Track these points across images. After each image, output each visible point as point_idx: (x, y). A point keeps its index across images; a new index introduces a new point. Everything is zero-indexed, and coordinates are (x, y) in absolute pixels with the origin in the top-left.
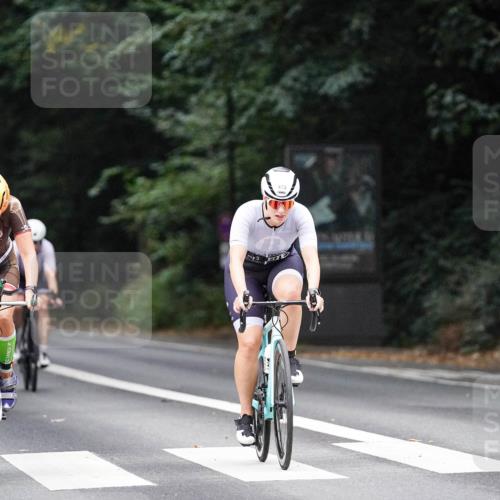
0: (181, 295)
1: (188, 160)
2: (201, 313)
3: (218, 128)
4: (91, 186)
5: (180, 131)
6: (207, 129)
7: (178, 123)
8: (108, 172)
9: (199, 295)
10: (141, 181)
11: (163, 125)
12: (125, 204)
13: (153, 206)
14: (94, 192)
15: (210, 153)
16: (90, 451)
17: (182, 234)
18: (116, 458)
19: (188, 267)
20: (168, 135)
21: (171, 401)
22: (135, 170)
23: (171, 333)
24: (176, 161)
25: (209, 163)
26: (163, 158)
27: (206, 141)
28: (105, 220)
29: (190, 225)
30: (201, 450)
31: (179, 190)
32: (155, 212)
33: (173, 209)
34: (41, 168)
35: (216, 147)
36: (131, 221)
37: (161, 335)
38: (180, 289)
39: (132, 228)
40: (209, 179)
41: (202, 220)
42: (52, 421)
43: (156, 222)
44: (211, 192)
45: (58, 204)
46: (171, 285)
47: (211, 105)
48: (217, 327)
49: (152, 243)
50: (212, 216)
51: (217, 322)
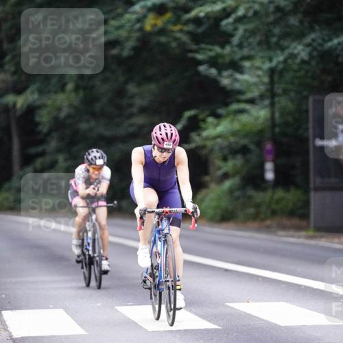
0: (238, 198)
1: (242, 106)
2: (252, 211)
3: (264, 84)
5: (237, 86)
6: (255, 84)
7: (236, 80)
8: (188, 114)
9: (250, 197)
10: (210, 120)
11: (225, 82)
12: (199, 135)
13: (219, 136)
15: (258, 101)
17: (239, 156)
18: (194, 310)
19: (243, 179)
20: (229, 88)
21: (231, 271)
22: (207, 112)
23: (231, 224)
24: (234, 107)
25: (257, 107)
26: (226, 104)
27: (255, 93)
29: (244, 150)
30: (252, 304)
31: (236, 126)
32: (219, 140)
33: (232, 139)
34: (143, 110)
35: (262, 97)
36: (204, 147)
37: (225, 225)
38: (237, 194)
39: (204, 152)
40: (257, 118)
41: (252, 147)
43: (222, 149)
44: (259, 127)
46: (231, 191)
47: (259, 68)
48: (263, 220)
49: (218, 163)
50: (259, 144)
51: (262, 216)
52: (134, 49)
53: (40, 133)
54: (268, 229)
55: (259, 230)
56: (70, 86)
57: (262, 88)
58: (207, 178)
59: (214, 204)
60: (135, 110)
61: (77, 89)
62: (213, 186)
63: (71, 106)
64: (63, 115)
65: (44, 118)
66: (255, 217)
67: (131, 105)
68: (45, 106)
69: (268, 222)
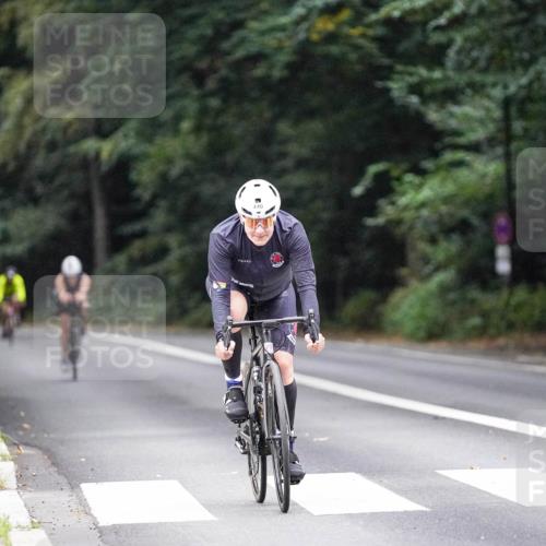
0: (453, 303)
1: (460, 155)
2: (476, 321)
3: (494, 120)
4: (355, 184)
5: (453, 123)
6: (482, 122)
7: (452, 115)
8: (373, 169)
9: (473, 302)
10: (409, 177)
11: (433, 115)
12: (393, 203)
13: (423, 205)
14: (358, 191)
15: (485, 148)
16: (357, 472)
17: (455, 237)
18: (385, 481)
19: (460, 271)
20: (439, 126)
21: (444, 418)
22: (404, 166)
23: (443, 344)
24: (449, 156)
25: (484, 158)
26: (435, 154)
27: (479, 134)
28: (370, 222)
29: (463, 227)
31: (450, 188)
32: (425, 212)
33: (444, 209)
34: (301, 164)
35: (491, 141)
36: (399, 222)
37: (432, 345)
38: (452, 296)
39: (404, 228)
40: (484, 176)
41: (475, 221)
42: (315, 440)
43: (426, 223)
44: (487, 190)
45: (319, 204)
46: (444, 289)
48: (493, 338)
49: (423, 247)
50: (487, 216)
51: (492, 331)
52: (289, 66)
53: (138, 200)
54: (501, 352)
55: (486, 353)
56: (186, 125)
57: (491, 127)
58: (404, 272)
59: (414, 312)
60: (288, 163)
61: (197, 129)
62: (414, 283)
63: (188, 156)
64: (175, 171)
65: (144, 177)
66: (481, 332)
67: (283, 155)
68: (146, 156)
69: (501, 341)
